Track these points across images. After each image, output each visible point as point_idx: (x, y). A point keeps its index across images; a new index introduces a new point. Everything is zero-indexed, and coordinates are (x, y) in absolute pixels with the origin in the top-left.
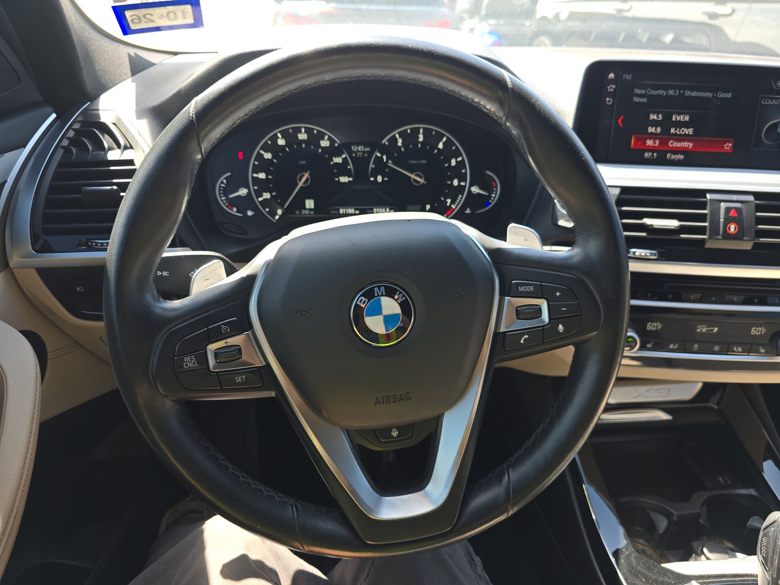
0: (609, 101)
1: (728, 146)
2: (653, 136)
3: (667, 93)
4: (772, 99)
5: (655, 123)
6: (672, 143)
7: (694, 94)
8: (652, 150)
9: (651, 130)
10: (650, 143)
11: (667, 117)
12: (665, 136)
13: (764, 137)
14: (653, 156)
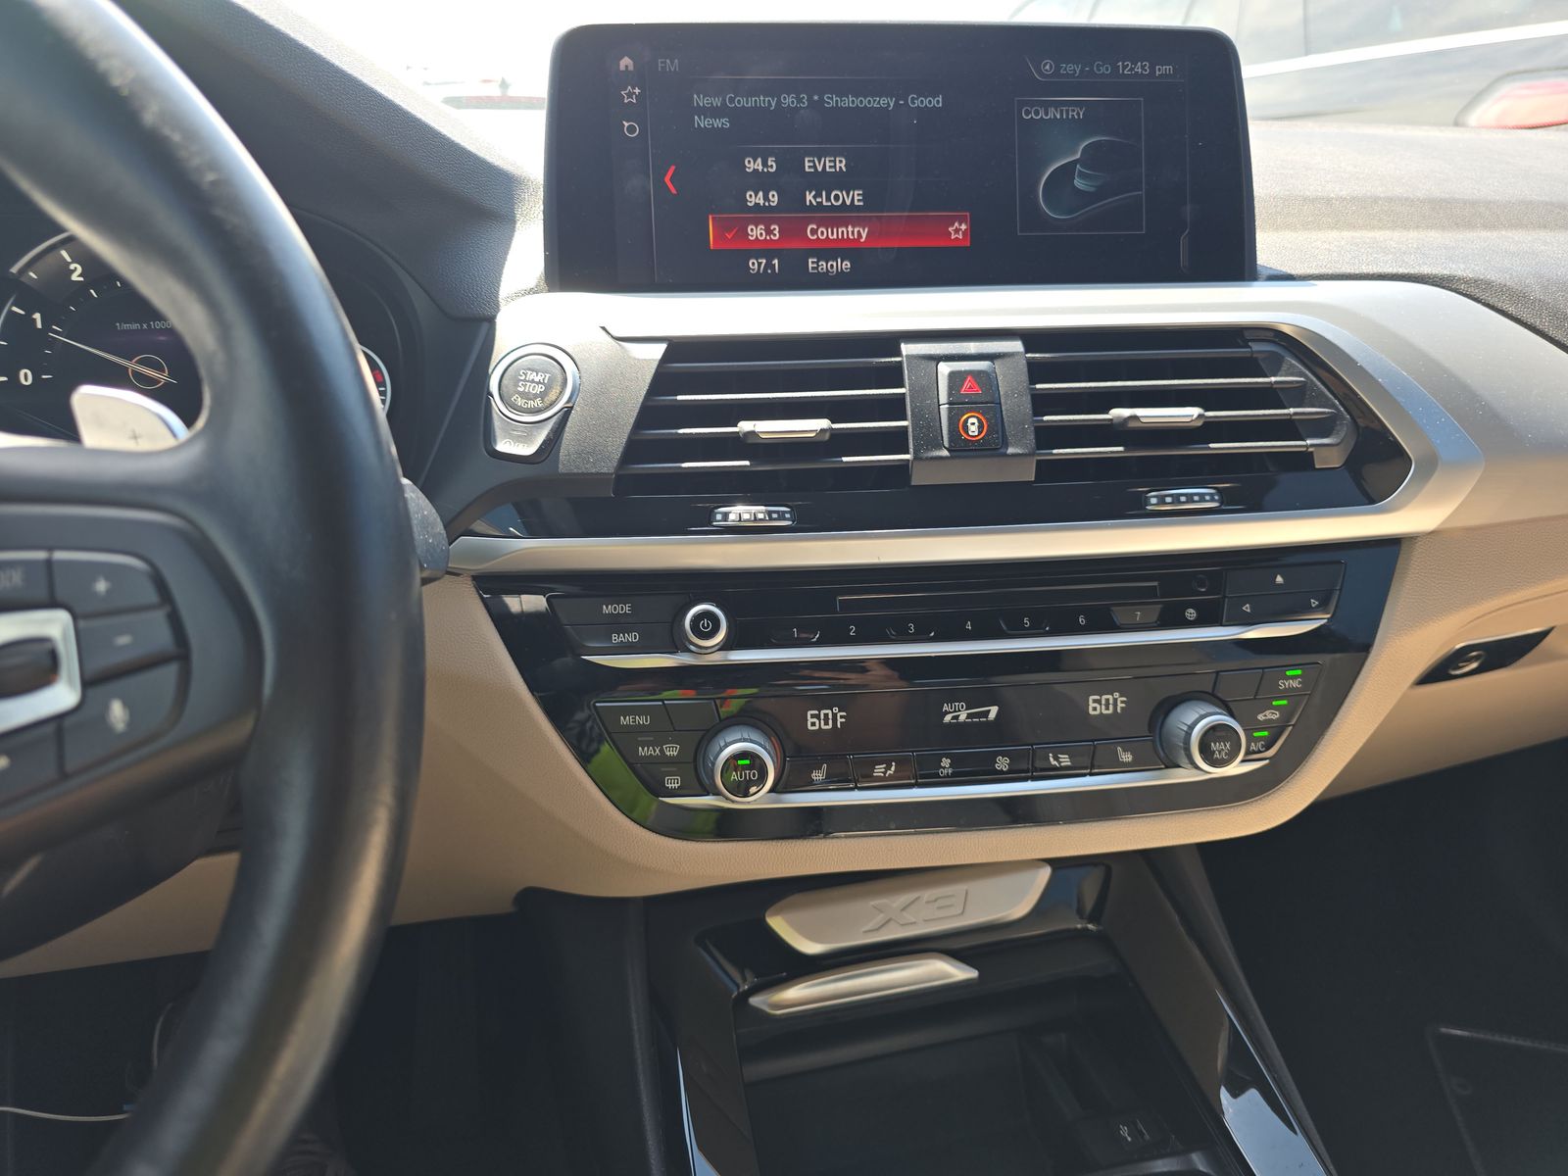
0: (631, 129)
1: (958, 231)
2: (762, 215)
3: (779, 103)
4: (1046, 105)
5: (762, 182)
6: (813, 232)
7: (849, 102)
8: (766, 251)
9: (754, 199)
10: (756, 232)
11: (791, 164)
12: (793, 213)
13: (1044, 201)
14: (769, 265)
